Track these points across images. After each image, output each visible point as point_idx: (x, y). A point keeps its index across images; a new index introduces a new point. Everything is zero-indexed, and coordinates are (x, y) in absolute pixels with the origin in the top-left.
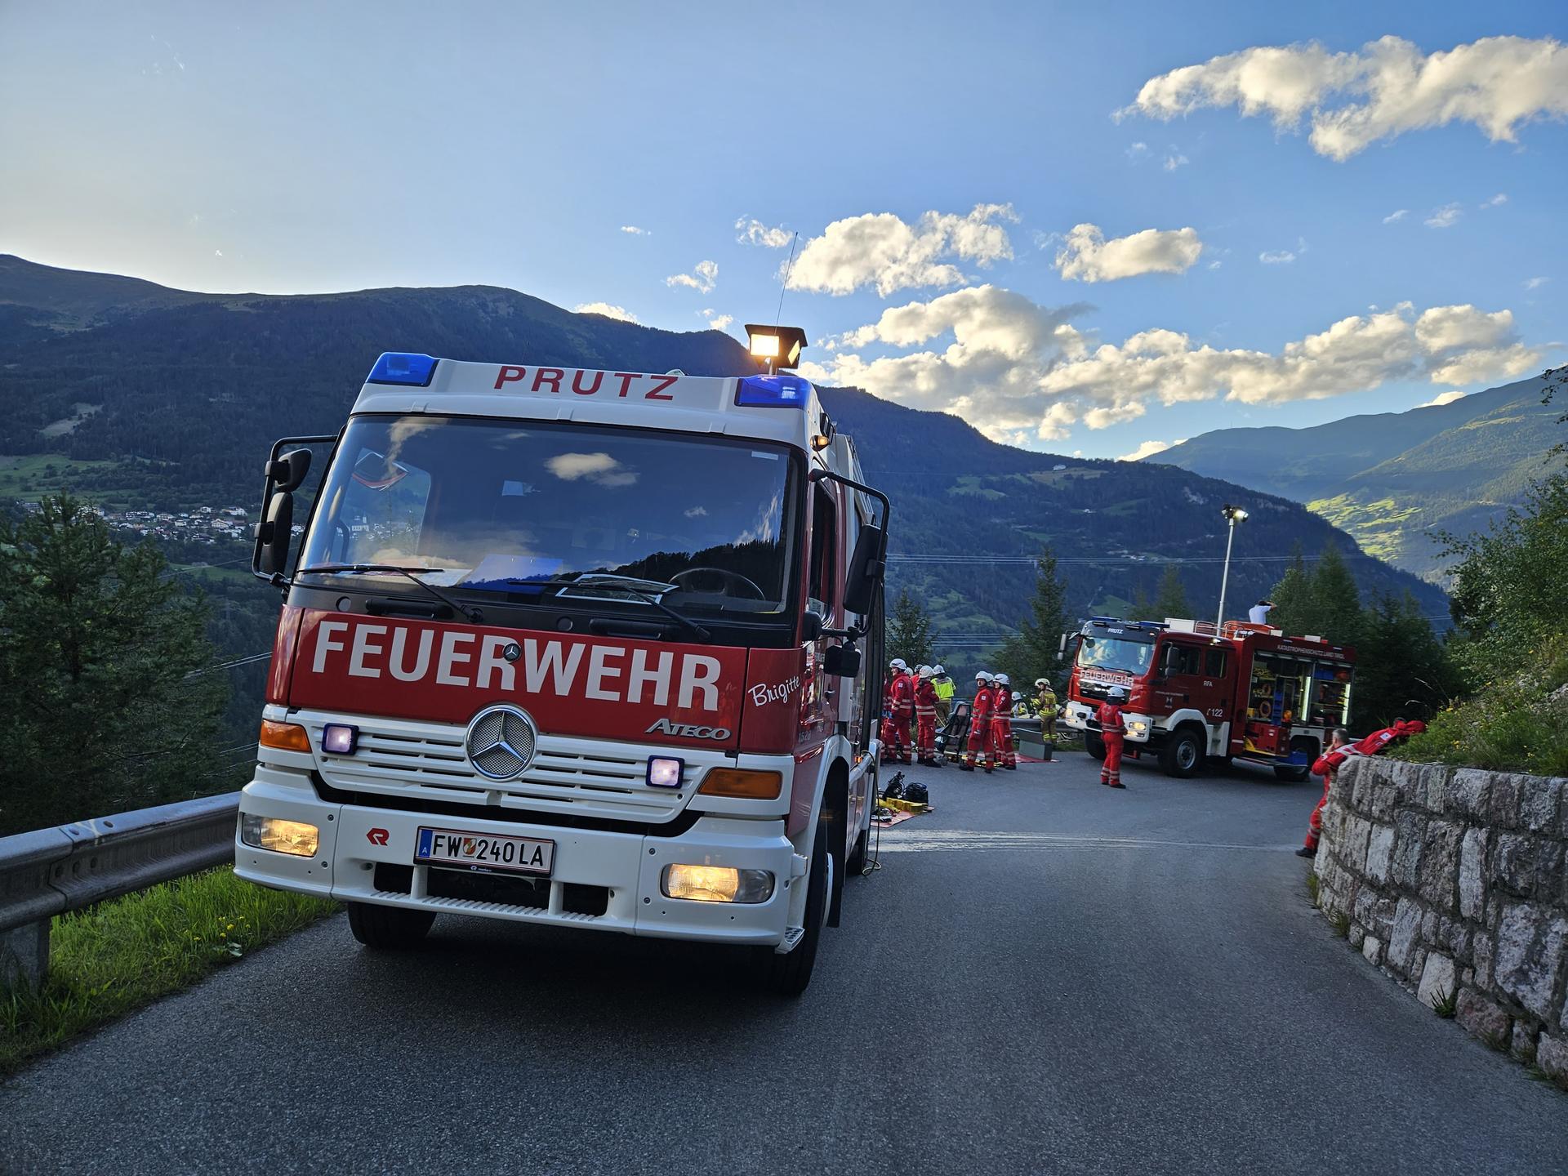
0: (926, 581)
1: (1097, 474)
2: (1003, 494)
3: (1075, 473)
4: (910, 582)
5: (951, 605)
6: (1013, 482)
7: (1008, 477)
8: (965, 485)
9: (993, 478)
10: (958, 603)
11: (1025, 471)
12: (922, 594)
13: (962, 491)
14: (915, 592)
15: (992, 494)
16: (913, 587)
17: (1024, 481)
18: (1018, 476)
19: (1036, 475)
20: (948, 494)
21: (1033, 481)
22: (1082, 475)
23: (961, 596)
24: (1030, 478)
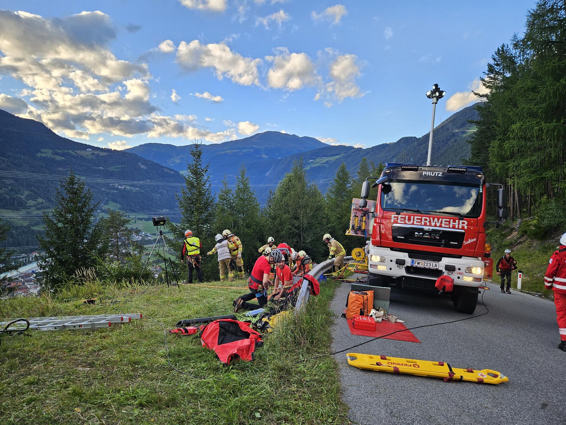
0: (26, 193)
2: (64, 158)
3: (96, 152)
4: (18, 194)
5: (39, 204)
6: (68, 154)
7: (66, 151)
8: (45, 153)
9: (60, 151)
10: (42, 203)
11: (73, 150)
12: (24, 199)
13: (44, 155)
14: (20, 197)
15: (58, 158)
16: (19, 196)
17: (74, 154)
18: (70, 151)
19: (79, 152)
20: (37, 156)
21: (78, 154)
23: (44, 200)
24: (76, 153)
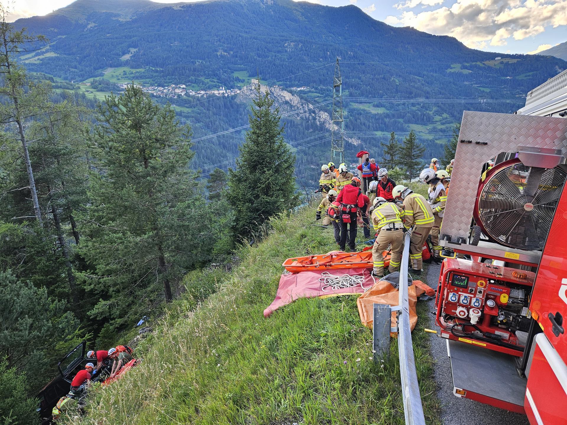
0: (434, 109)
1: (515, 61)
2: (471, 71)
3: (505, 60)
4: (427, 110)
5: (443, 119)
6: (476, 66)
7: (474, 63)
8: (454, 68)
9: (468, 65)
10: (447, 118)
11: (482, 60)
12: (432, 115)
13: (452, 71)
14: (428, 114)
15: (466, 72)
16: (428, 112)
17: (481, 65)
18: (478, 63)
19: (487, 63)
20: (446, 72)
21: (485, 65)
22: (508, 62)
23: (448, 115)
24: (484, 64)
